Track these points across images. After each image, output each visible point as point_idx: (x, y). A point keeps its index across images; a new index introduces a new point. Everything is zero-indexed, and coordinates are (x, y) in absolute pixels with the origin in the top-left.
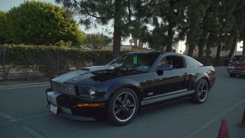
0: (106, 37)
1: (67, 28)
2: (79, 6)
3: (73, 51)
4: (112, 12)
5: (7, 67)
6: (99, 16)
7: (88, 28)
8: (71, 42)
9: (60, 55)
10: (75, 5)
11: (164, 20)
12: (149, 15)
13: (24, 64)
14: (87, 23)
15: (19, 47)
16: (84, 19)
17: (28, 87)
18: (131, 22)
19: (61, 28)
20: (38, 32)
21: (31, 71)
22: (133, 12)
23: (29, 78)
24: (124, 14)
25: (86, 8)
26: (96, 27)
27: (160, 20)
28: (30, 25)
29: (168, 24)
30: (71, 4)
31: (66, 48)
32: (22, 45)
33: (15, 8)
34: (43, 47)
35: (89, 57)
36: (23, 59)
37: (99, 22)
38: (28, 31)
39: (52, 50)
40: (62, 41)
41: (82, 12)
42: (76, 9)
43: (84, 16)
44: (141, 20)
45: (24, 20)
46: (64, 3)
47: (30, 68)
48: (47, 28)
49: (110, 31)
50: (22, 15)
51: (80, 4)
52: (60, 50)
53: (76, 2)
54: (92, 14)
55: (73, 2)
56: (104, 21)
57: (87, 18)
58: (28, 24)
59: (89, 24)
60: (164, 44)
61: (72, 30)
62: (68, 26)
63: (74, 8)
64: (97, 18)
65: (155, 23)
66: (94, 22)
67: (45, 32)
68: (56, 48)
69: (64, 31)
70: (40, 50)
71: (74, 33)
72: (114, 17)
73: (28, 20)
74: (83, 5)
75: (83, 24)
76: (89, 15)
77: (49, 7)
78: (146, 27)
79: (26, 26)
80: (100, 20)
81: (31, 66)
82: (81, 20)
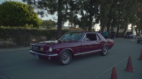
0: (53, 22)
1: (31, 17)
2: (37, 4)
3: (34, 30)
4: (57, 8)
6: (49, 10)
7: (42, 16)
8: (32, 25)
9: (25, 32)
10: (35, 3)
11: (87, 12)
12: (78, 9)
13: (3, 38)
14: (42, 14)
16: (40, 11)
17: (5, 51)
18: (67, 13)
19: (27, 17)
20: (13, 19)
21: (8, 42)
22: (69, 7)
23: (7, 46)
24: (63, 8)
25: (41, 5)
26: (47, 16)
27: (85, 12)
28: (8, 15)
29: (89, 14)
30: (32, 3)
31: (29, 28)
32: (2, 27)
34: (15, 28)
35: (44, 33)
36: (3, 35)
37: (49, 13)
38: (7, 18)
39: (21, 30)
40: (27, 24)
41: (39, 7)
42: (35, 6)
43: (40, 10)
44: (73, 12)
45: (4, 12)
46: (28, 2)
47: (7, 40)
48: (19, 16)
49: (55, 18)
50: (3, 9)
51: (37, 2)
52: (26, 30)
53: (35, 1)
54: (45, 9)
55: (33, 1)
56: (52, 13)
57: (42, 11)
58: (7, 14)
59: (43, 14)
60: (87, 26)
61: (34, 18)
62: (32, 16)
63: (34, 5)
64: (48, 11)
65: (82, 14)
66: (46, 13)
67: (18, 19)
68: (23, 29)
69: (29, 19)
70: (14, 29)
71: (35, 19)
72: (57, 10)
73: (7, 12)
74: (39, 3)
75: (39, 14)
76: (43, 9)
77: (19, 4)
78: (76, 16)
79: (6, 16)
80: (49, 12)
81: (8, 39)
82: (38, 12)
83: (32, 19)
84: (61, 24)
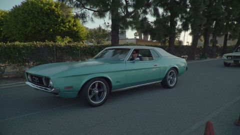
0: (104, 30)
1: (68, 24)
3: (70, 47)
4: (108, 4)
5: (4, 65)
6: (96, 10)
7: (85, 22)
8: (68, 38)
9: (56, 51)
11: (165, 10)
12: (149, 6)
13: (19, 62)
14: (83, 17)
15: (14, 45)
16: (80, 13)
18: (128, 14)
19: (62, 24)
20: (39, 29)
22: (131, 3)
24: (121, 5)
26: (92, 20)
27: (161, 11)
28: (31, 23)
29: (170, 14)
31: (63, 44)
32: (17, 43)
33: (16, 6)
34: (39, 44)
35: (88, 52)
36: (18, 57)
37: (96, 16)
38: (30, 28)
39: (48, 46)
40: (59, 37)
41: (77, 6)
42: (70, 3)
43: (79, 10)
44: (139, 11)
45: (25, 18)
47: (26, 66)
48: (48, 24)
49: (107, 24)
50: (23, 13)
52: (57, 46)
54: (88, 7)
56: (101, 14)
57: (83, 12)
58: (29, 22)
59: (86, 18)
60: (166, 36)
61: (74, 26)
63: (69, 2)
65: (156, 13)
66: (91, 16)
67: (47, 29)
68: (52, 45)
69: (65, 27)
71: (75, 28)
72: (110, 9)
73: (29, 18)
76: (85, 8)
78: (146, 19)
79: (28, 24)
80: (97, 13)
81: (27, 64)
82: (77, 14)
83: (70, 27)
84: (118, 33)
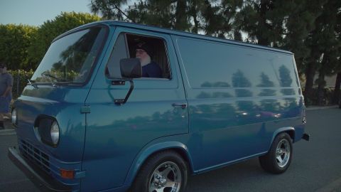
2: (125, 17)
10: (119, 16)
11: (251, 35)
12: (227, 28)
29: (257, 41)
33: (48, 21)
44: (213, 35)
51: (127, 14)
53: (120, 11)
55: (115, 11)
